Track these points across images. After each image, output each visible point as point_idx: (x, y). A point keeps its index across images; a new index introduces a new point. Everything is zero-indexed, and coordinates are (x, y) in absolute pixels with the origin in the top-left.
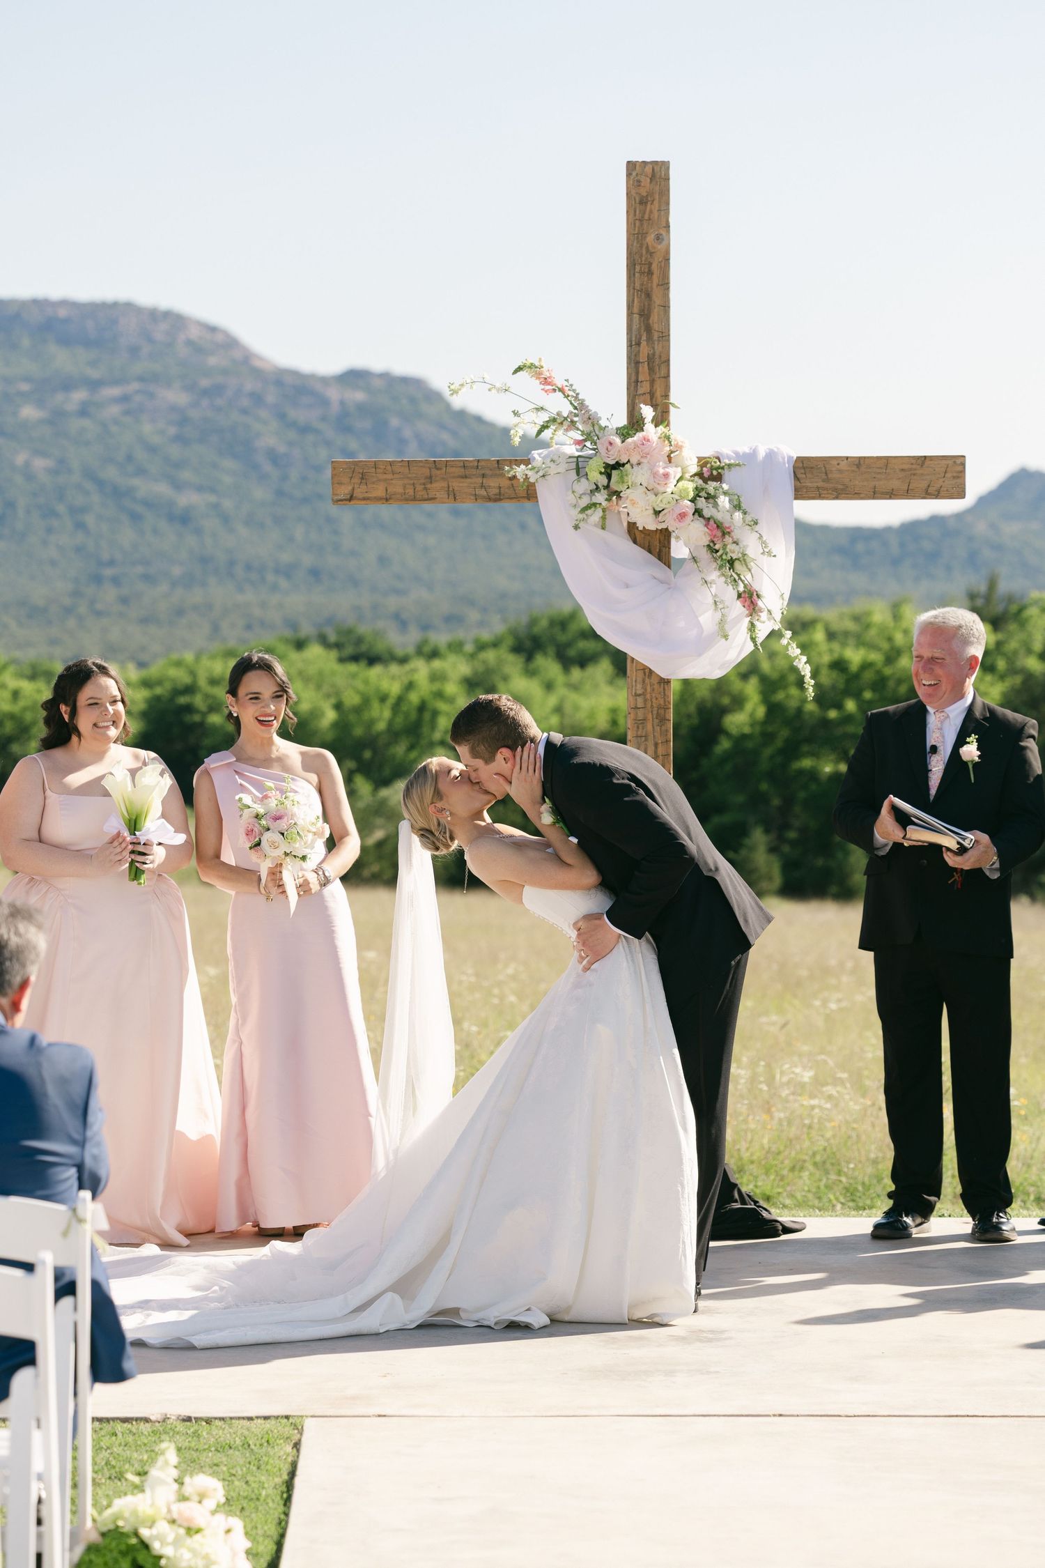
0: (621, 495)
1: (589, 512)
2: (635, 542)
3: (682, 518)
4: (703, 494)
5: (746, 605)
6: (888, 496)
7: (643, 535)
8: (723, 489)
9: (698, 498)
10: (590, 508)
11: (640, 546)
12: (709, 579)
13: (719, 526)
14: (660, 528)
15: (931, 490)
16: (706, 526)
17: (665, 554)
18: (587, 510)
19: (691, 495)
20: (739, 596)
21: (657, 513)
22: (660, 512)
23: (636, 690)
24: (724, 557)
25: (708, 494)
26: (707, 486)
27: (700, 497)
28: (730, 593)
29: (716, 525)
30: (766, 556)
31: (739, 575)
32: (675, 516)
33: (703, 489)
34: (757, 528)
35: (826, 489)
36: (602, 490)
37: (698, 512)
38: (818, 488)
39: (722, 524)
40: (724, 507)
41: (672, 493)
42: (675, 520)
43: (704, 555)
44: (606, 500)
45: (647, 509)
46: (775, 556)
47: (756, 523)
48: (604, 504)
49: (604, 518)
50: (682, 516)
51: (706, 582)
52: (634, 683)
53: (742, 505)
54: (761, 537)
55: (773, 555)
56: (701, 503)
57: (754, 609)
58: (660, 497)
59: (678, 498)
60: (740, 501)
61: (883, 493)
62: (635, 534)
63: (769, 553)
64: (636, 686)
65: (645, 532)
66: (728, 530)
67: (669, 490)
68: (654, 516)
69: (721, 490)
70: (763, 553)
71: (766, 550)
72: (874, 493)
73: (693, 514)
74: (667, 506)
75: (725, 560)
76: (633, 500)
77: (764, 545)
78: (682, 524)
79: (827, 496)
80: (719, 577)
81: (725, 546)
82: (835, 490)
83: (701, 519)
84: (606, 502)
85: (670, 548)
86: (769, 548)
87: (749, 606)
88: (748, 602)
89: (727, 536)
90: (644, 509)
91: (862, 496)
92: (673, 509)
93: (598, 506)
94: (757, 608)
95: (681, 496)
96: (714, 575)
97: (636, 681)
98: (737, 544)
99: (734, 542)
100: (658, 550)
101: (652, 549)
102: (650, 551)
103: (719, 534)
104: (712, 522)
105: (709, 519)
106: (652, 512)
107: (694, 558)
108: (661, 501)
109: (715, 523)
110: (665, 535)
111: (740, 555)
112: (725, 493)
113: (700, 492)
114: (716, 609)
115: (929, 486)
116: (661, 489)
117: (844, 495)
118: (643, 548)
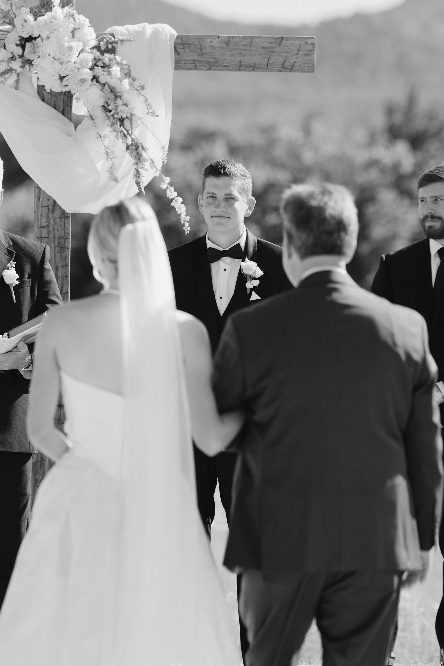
0: (33, 63)
1: (6, 76)
2: (43, 100)
3: (82, 83)
4: (100, 64)
5: (133, 155)
6: (251, 69)
7: (50, 96)
8: (116, 60)
9: (95, 67)
10: (7, 73)
11: (48, 104)
12: (102, 134)
13: (112, 90)
14: (64, 91)
15: (286, 65)
16: (102, 90)
17: (68, 112)
18: (5, 74)
19: (90, 64)
20: (128, 148)
21: (62, 78)
22: (64, 77)
23: (41, 223)
24: (116, 116)
25: (104, 63)
26: (103, 57)
27: (97, 66)
28: (120, 146)
29: (109, 90)
30: (150, 116)
31: (127, 131)
32: (76, 82)
33: (100, 60)
34: (144, 92)
35: (201, 62)
36: (18, 59)
37: (95, 78)
38: (194, 61)
39: (114, 89)
40: (116, 75)
41: (74, 63)
42: (77, 85)
43: (99, 113)
44: (21, 67)
45: (53, 75)
46: (157, 116)
47: (143, 88)
48: (19, 70)
49: (17, 81)
50: (83, 81)
51: (100, 136)
52: (40, 217)
53: (132, 73)
54: (146, 100)
55: (156, 115)
56: (98, 71)
57: (139, 159)
58: (65, 66)
59: (79, 66)
60: (130, 70)
61: (247, 66)
62: (43, 95)
63: (153, 113)
64: (41, 219)
65: (51, 93)
66: (119, 94)
67: (73, 60)
68: (59, 81)
69: (114, 61)
70: (148, 113)
71: (151, 111)
72: (240, 66)
73: (92, 80)
74: (70, 73)
75: (117, 118)
76: (42, 67)
77: (149, 107)
78: (83, 88)
79: (201, 67)
80: (111, 132)
81: (116, 107)
82: (208, 63)
83: (98, 84)
84: (21, 69)
85: (71, 107)
86: (153, 109)
87: (135, 156)
88: (134, 153)
89: (118, 99)
90: (51, 75)
91: (230, 68)
92: (75, 76)
93: (14, 71)
94: (141, 159)
95: (82, 65)
96: (107, 131)
97: (41, 216)
98: (127, 106)
99: (124, 104)
100: (62, 109)
101: (57, 107)
102: (55, 108)
103: (112, 97)
104: (106, 87)
105: (104, 84)
106: (58, 77)
107: (91, 116)
108: (66, 69)
109: (109, 88)
110: (68, 96)
111: (129, 115)
112: (118, 64)
113: (97, 62)
114: (107, 159)
115: (285, 61)
116: (66, 59)
117: (214, 67)
118: (50, 105)
